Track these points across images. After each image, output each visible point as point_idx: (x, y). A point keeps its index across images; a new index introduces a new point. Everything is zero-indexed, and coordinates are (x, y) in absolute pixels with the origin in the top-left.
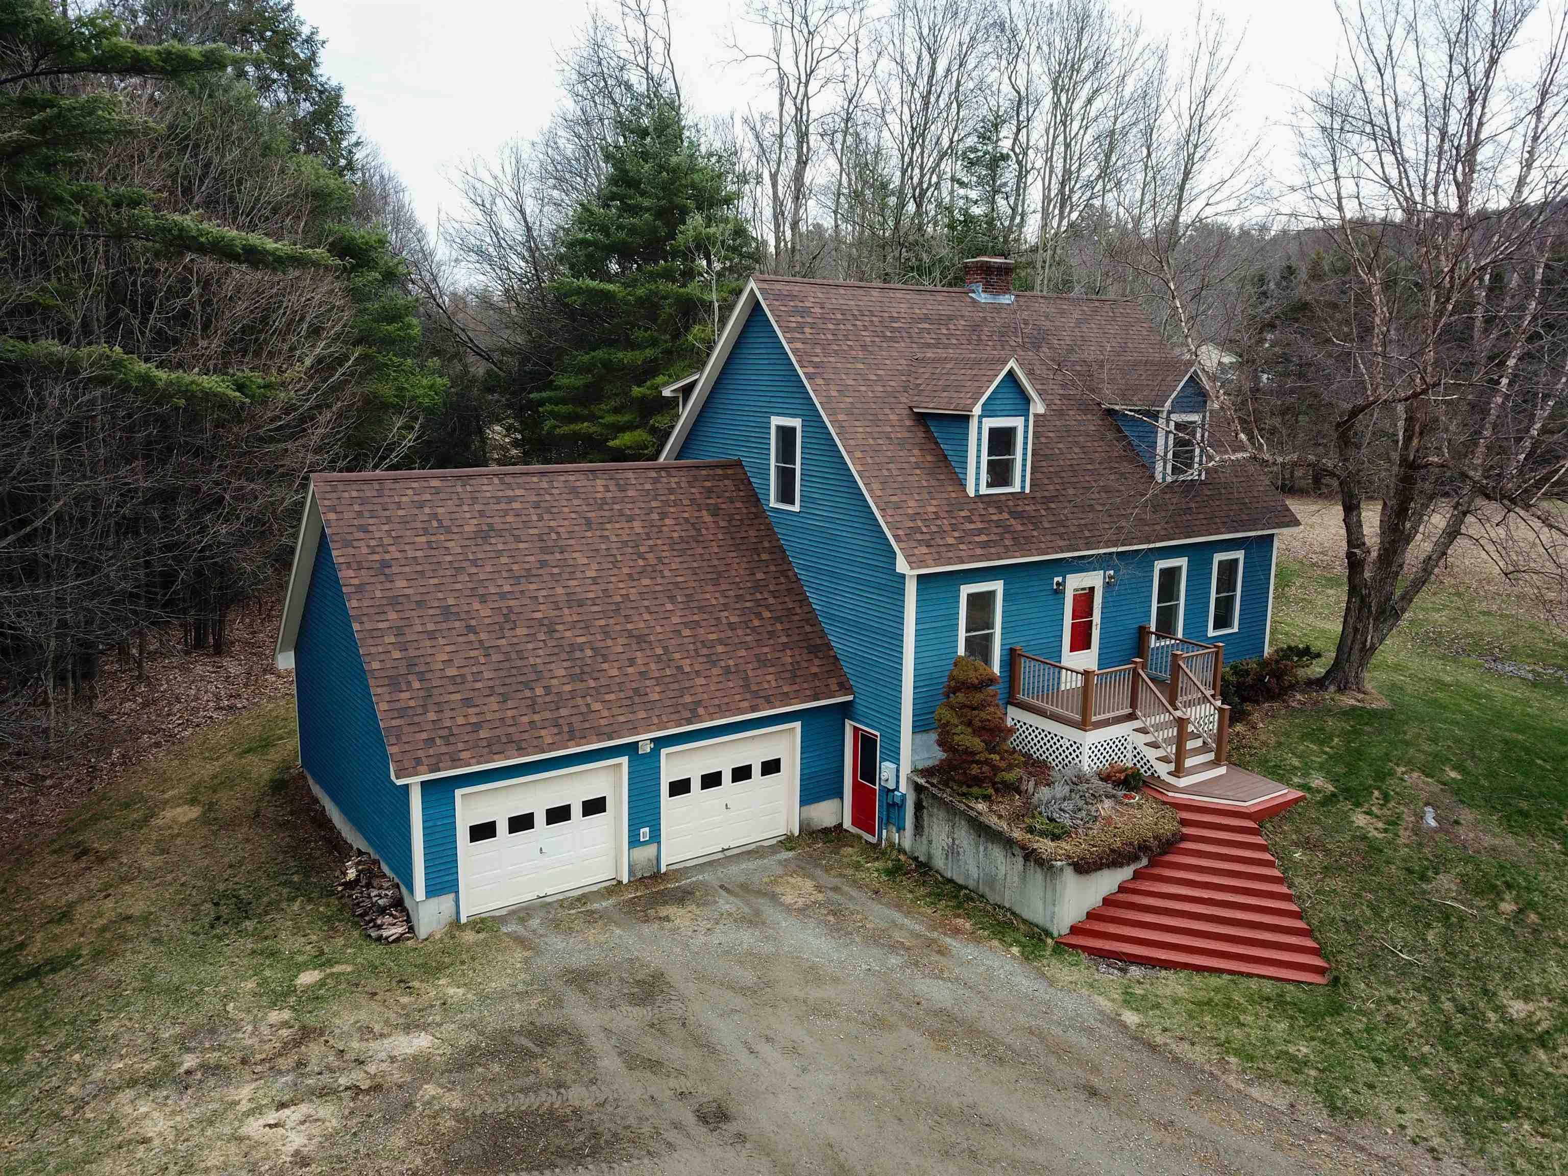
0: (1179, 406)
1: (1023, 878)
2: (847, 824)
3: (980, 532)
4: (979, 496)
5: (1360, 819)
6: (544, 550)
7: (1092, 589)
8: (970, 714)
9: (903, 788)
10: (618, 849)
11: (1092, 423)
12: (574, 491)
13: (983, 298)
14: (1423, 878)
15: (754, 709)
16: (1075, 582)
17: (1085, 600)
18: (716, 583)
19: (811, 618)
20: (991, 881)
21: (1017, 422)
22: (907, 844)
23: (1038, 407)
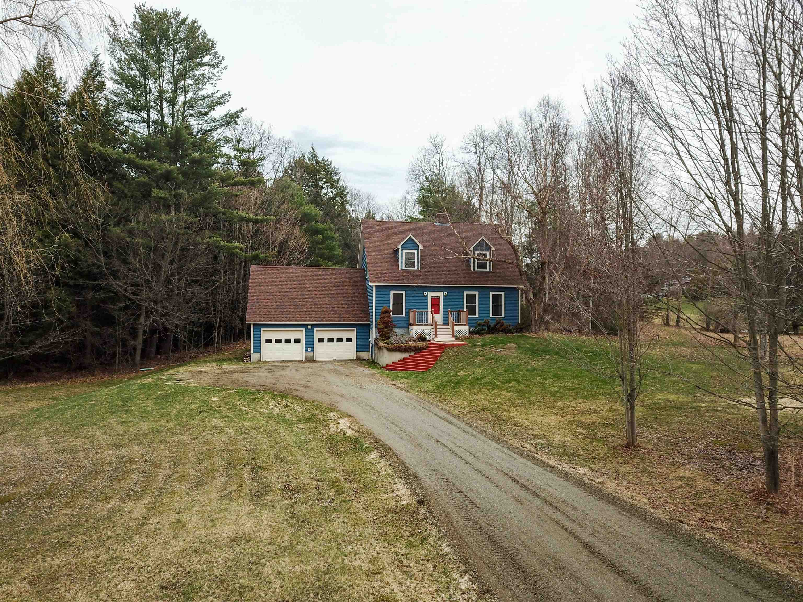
0: (479, 249)
3: (397, 277)
4: (402, 270)
5: (478, 349)
6: (300, 284)
7: (438, 297)
10: (302, 352)
12: (313, 273)
13: (438, 224)
15: (339, 321)
16: (432, 294)
17: (436, 299)
18: (343, 294)
19: (367, 304)
21: (414, 251)
23: (421, 248)
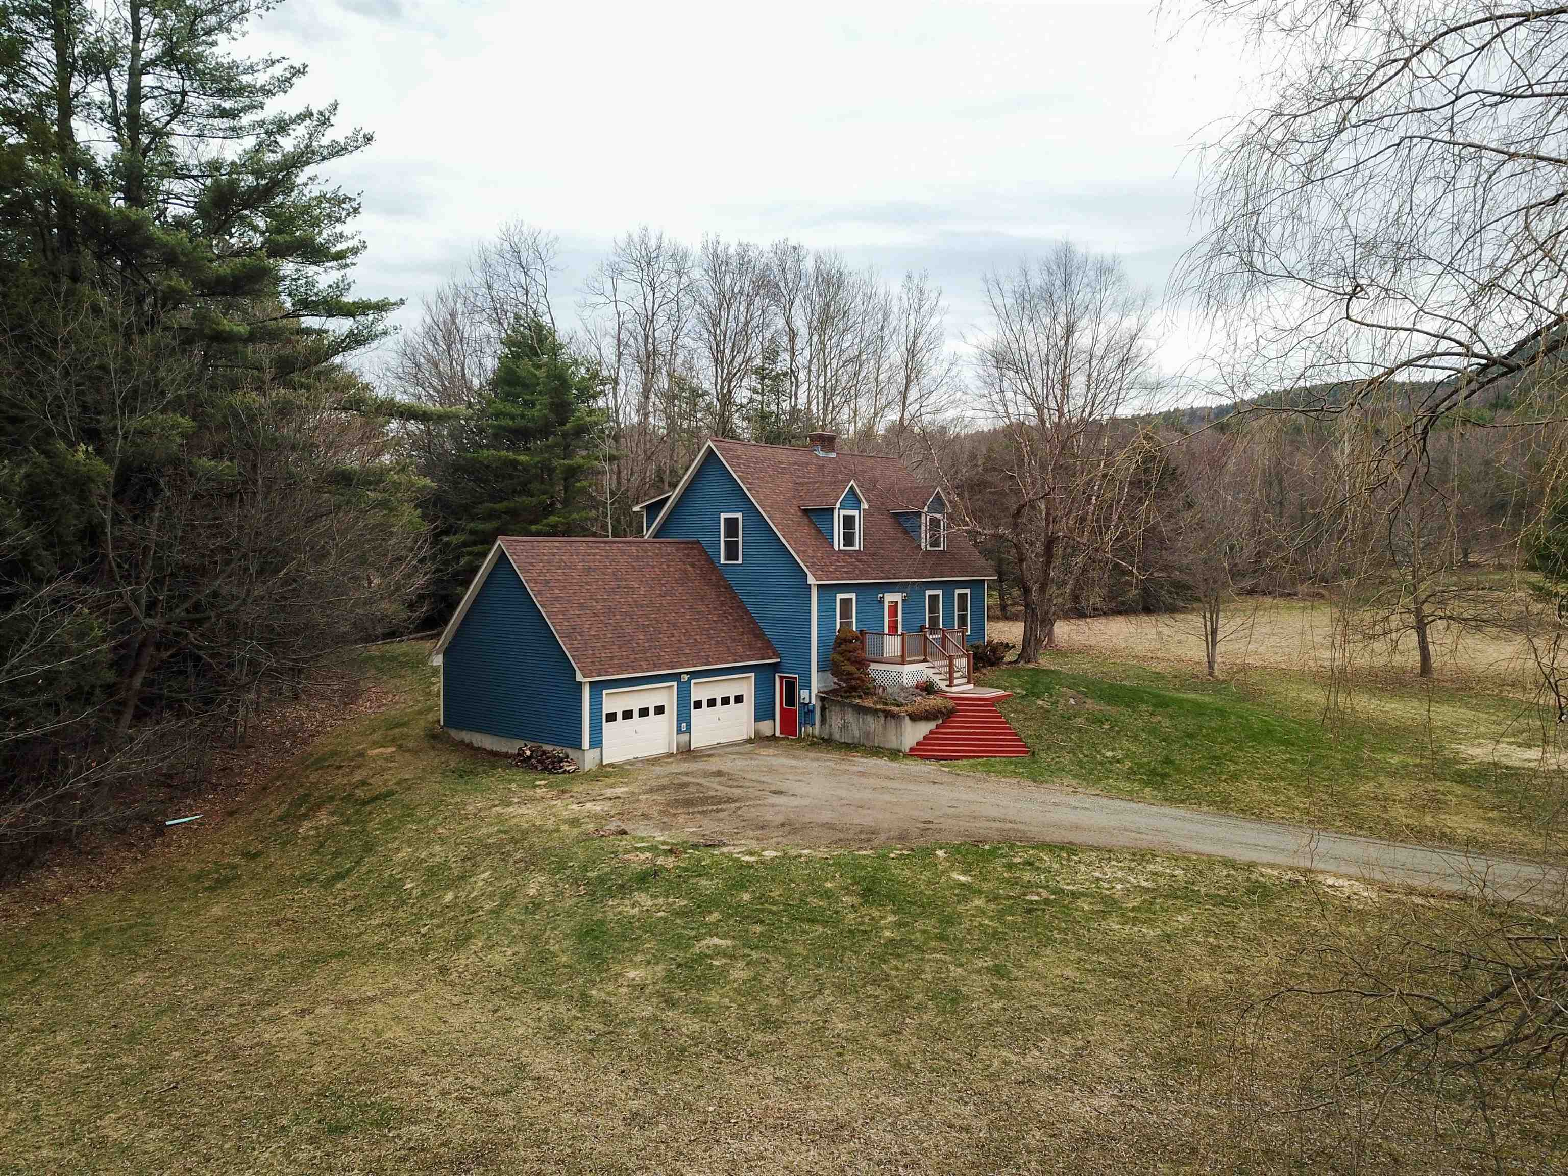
0: (932, 510)
1: (885, 728)
2: (778, 734)
3: (843, 567)
4: (840, 550)
5: (1040, 702)
6: (617, 580)
7: (896, 603)
8: (849, 655)
9: (813, 702)
10: (670, 734)
11: (887, 521)
13: (822, 454)
14: (1069, 719)
15: (735, 661)
16: (889, 598)
17: (894, 607)
18: (702, 600)
19: (752, 620)
20: (867, 735)
21: (855, 513)
22: (817, 732)
23: (865, 506)
